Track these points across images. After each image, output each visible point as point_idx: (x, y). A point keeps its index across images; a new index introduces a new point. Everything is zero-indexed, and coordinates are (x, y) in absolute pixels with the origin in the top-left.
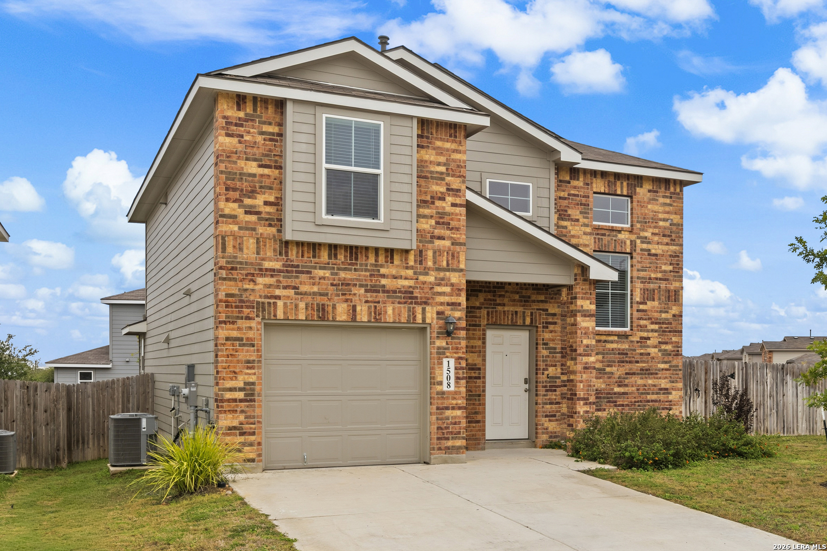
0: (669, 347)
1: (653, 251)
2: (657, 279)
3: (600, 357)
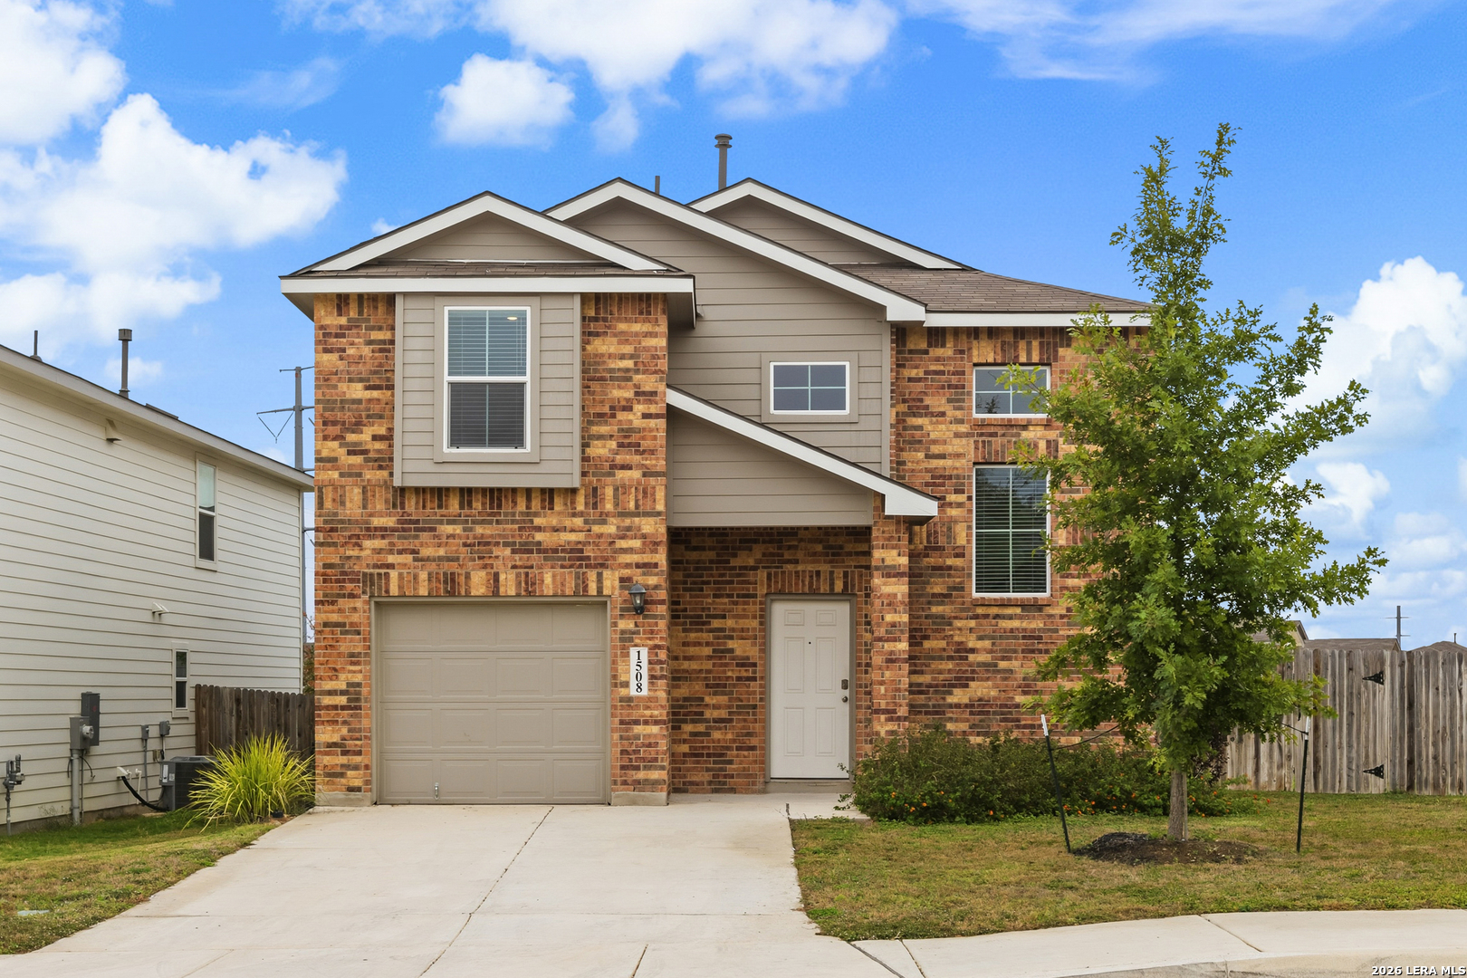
3: (987, 644)
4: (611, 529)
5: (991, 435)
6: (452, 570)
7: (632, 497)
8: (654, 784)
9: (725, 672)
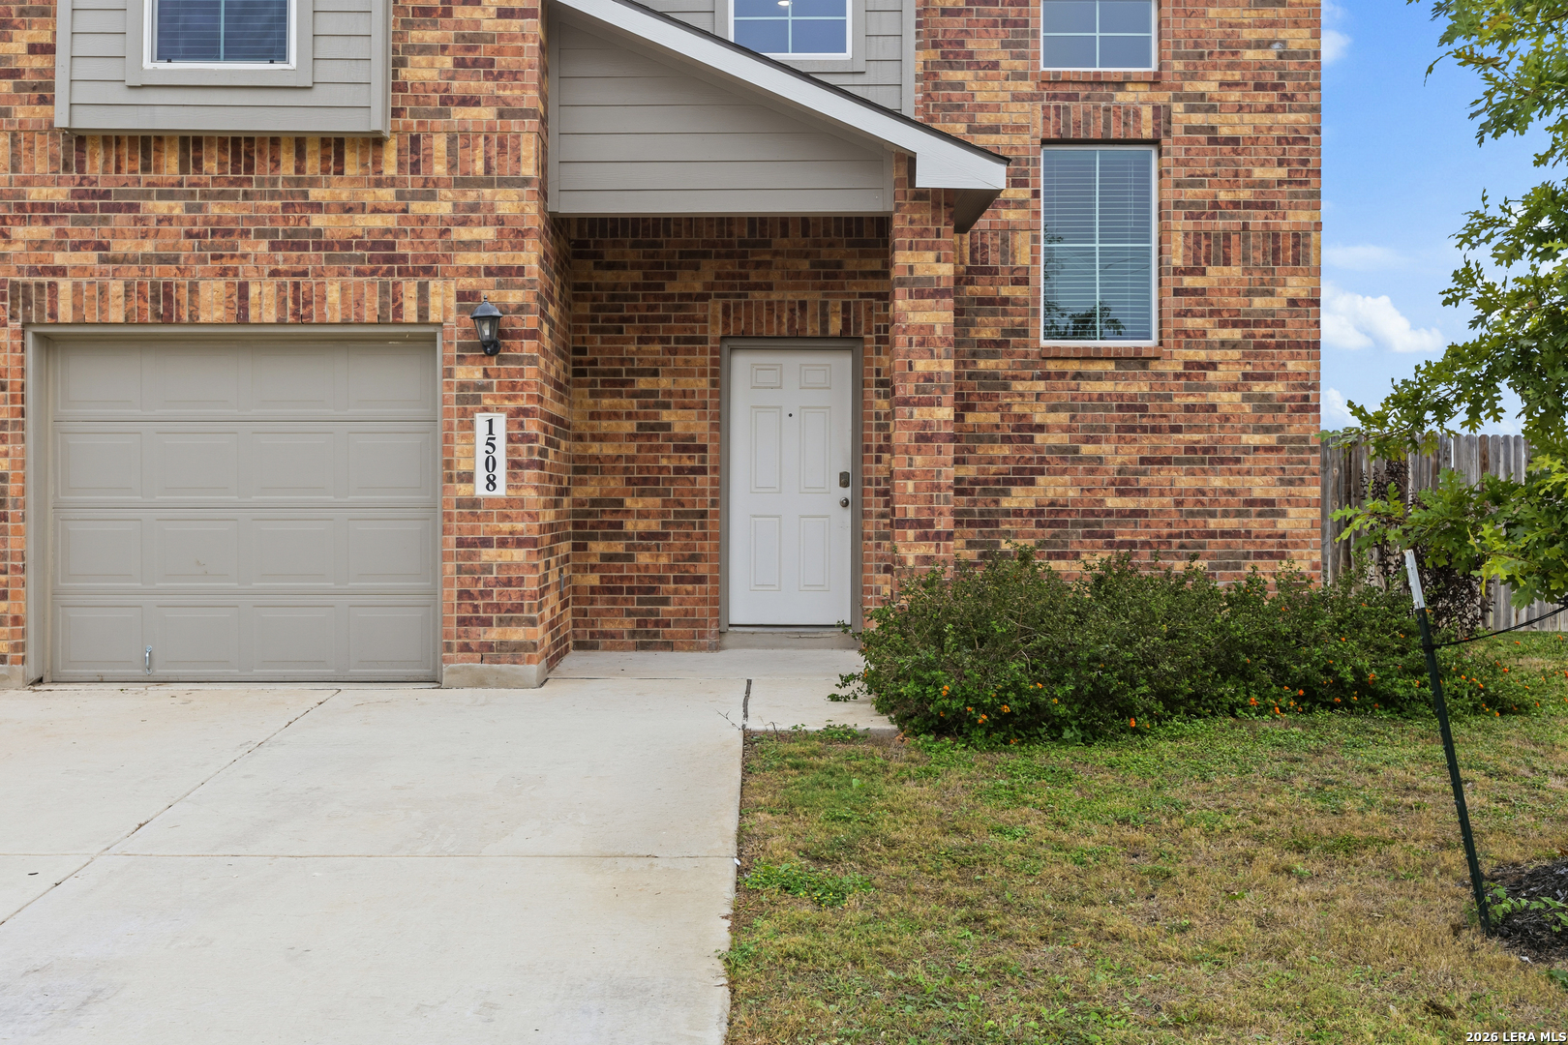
0: (1277, 388)
1: (1224, 132)
2: (1236, 204)
3: (1063, 417)
4: (443, 208)
5: (1071, 97)
6: (166, 279)
7: (480, 153)
8: (518, 651)
9: (656, 459)
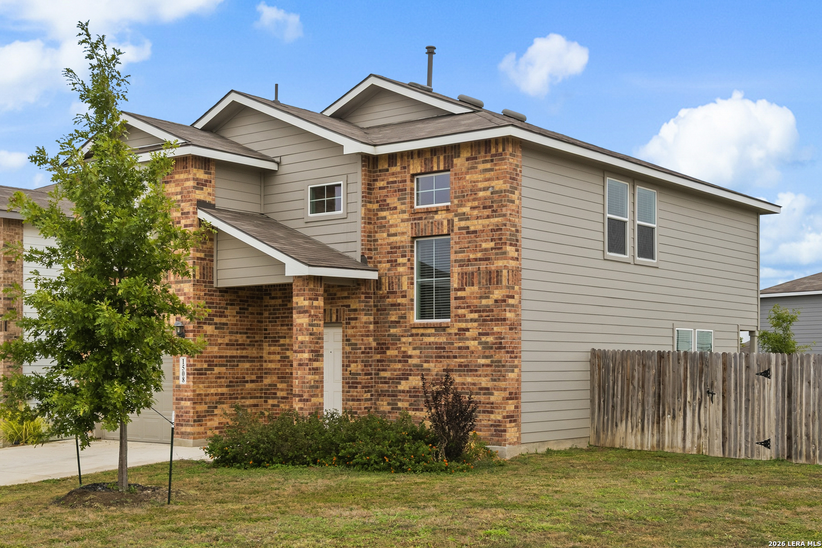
0: (490, 339)
1: (472, 228)
2: (476, 260)
3: (417, 352)
5: (420, 219)
9: (285, 369)
